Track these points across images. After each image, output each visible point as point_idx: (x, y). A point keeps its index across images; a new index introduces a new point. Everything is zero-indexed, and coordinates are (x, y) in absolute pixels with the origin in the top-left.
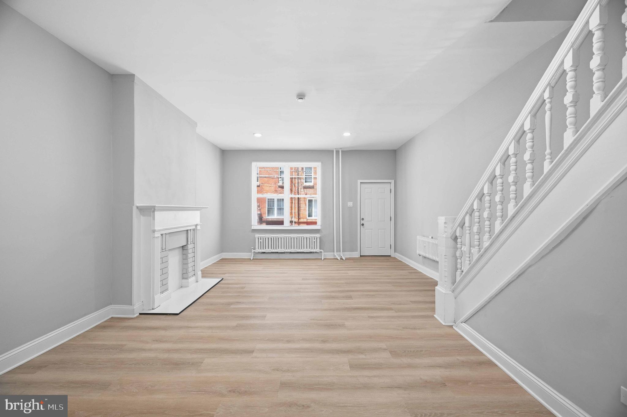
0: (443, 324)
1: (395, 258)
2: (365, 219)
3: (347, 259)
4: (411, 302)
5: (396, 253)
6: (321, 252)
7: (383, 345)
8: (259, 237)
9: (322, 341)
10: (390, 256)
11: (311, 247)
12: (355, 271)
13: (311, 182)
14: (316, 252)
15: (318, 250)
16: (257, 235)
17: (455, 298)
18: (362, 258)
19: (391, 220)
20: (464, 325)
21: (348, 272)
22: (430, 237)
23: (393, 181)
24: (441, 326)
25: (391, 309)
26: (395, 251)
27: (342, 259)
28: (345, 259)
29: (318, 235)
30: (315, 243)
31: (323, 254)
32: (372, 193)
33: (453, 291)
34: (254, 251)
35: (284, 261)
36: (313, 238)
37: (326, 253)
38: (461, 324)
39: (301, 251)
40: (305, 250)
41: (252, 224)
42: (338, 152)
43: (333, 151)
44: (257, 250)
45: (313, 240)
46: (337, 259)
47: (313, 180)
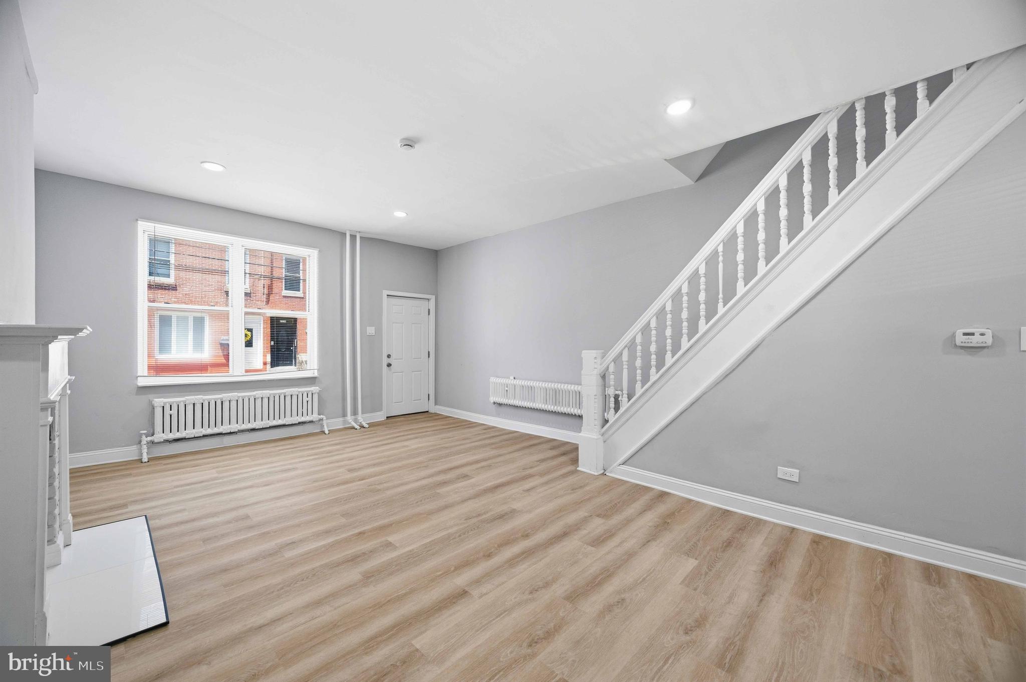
0: (596, 474)
1: (436, 414)
2: (393, 356)
3: (371, 425)
4: (538, 461)
5: (437, 407)
6: (321, 420)
7: (582, 513)
8: (165, 403)
9: (522, 536)
10: (428, 412)
11: (300, 413)
12: (416, 440)
13: (168, 276)
14: (311, 422)
15: (315, 417)
16: (158, 401)
17: (604, 442)
18: (390, 420)
19: (429, 357)
20: (623, 467)
21: (406, 443)
22: (512, 378)
23: (433, 298)
24: (596, 477)
25: (531, 476)
26: (436, 404)
27: (362, 427)
28: (367, 426)
29: (315, 389)
30: (310, 403)
31: (325, 423)
32: (402, 313)
33: (603, 435)
34: (149, 439)
35: (252, 448)
36: (305, 395)
37: (329, 421)
38: (618, 467)
39: (280, 422)
40: (288, 420)
41: (139, 374)
42: (353, 237)
43: (346, 234)
44: (159, 436)
45: (305, 399)
46: (353, 428)
47: (172, 272)
